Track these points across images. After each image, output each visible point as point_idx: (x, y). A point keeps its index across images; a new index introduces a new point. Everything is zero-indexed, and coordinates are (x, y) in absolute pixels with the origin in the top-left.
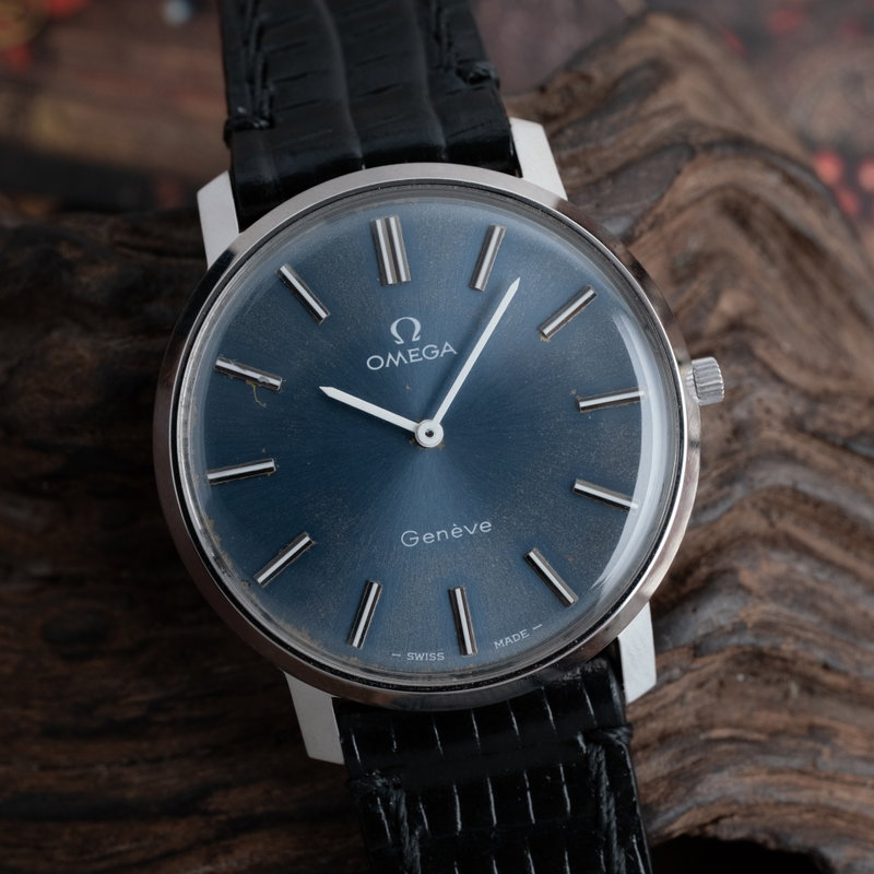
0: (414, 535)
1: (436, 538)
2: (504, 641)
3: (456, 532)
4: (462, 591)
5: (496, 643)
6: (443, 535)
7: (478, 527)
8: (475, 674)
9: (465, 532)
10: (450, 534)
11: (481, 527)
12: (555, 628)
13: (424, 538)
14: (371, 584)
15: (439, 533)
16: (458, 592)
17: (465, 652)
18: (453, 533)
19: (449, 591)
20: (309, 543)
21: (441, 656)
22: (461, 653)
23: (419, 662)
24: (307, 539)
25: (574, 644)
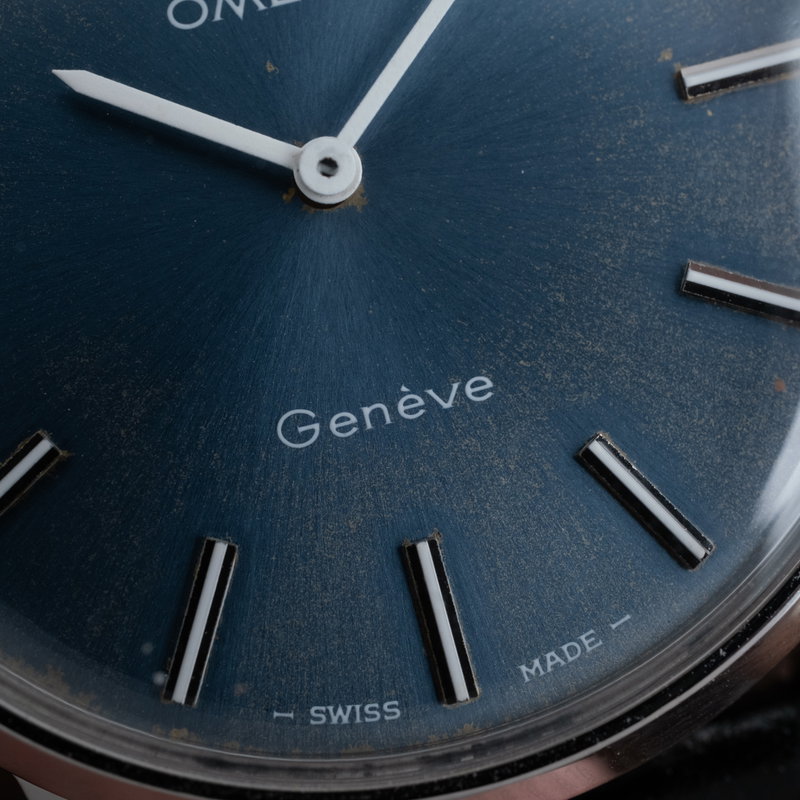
0: (306, 420)
1: (361, 423)
2: (543, 662)
3: (409, 405)
4: (433, 546)
5: (524, 668)
6: (377, 415)
7: (461, 389)
8: (478, 750)
9: (430, 404)
10: (393, 411)
11: (469, 391)
12: (662, 619)
13: (333, 426)
14: (211, 547)
15: (367, 411)
16: (424, 550)
17: (450, 695)
18: (401, 408)
19: (400, 550)
20: (51, 454)
21: (393, 711)
22: (439, 700)
23: (340, 725)
24: (44, 446)
25: (715, 660)
